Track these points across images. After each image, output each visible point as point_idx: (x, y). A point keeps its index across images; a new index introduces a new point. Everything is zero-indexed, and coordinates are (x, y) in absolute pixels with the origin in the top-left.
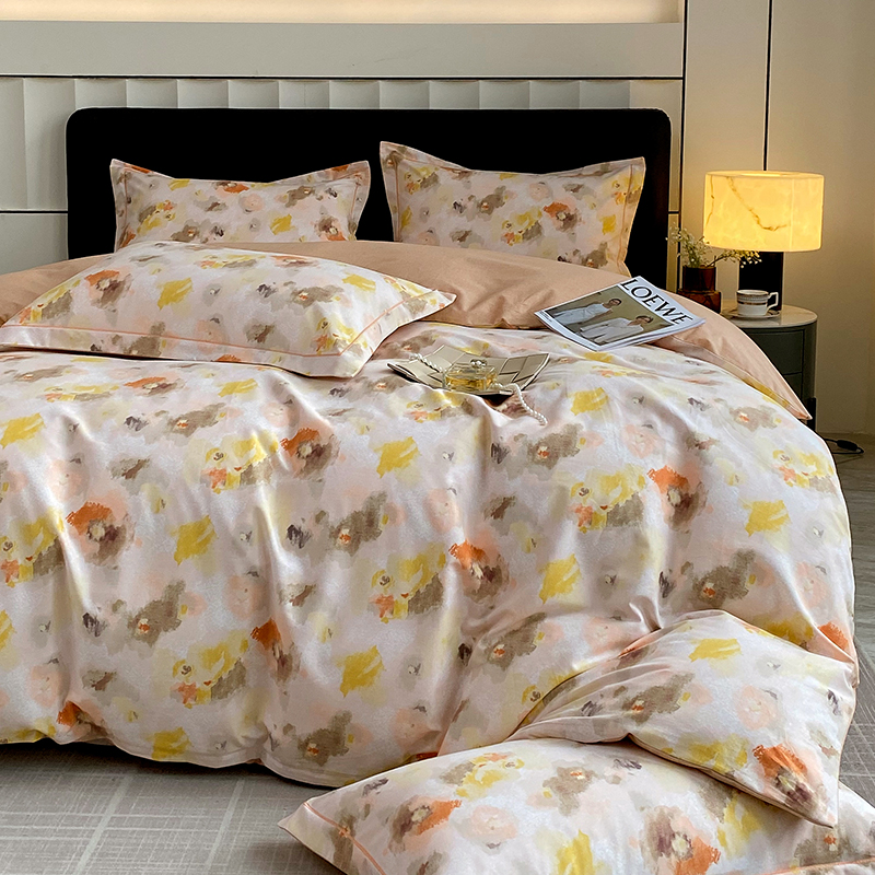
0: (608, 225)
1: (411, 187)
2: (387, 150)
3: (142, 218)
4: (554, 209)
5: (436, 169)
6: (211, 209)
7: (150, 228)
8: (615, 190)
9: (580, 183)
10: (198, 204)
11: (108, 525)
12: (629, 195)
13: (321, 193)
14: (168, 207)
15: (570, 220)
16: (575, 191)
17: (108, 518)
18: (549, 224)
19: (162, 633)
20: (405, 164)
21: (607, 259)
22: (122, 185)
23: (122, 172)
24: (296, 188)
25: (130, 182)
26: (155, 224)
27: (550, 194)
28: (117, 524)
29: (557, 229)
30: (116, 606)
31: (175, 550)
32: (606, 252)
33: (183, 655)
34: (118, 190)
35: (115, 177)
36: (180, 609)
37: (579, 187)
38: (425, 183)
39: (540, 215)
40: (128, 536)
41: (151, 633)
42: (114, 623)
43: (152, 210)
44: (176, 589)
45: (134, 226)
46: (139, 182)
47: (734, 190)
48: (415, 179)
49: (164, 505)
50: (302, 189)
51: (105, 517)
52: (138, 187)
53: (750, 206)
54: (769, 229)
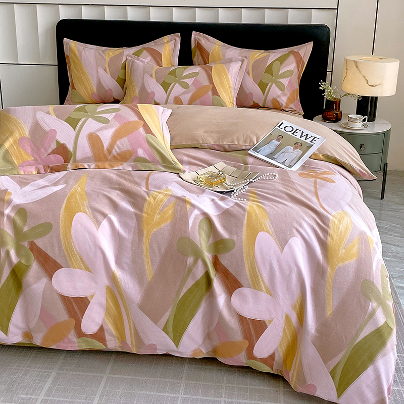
47: (357, 67)
53: (364, 75)
54: (372, 86)
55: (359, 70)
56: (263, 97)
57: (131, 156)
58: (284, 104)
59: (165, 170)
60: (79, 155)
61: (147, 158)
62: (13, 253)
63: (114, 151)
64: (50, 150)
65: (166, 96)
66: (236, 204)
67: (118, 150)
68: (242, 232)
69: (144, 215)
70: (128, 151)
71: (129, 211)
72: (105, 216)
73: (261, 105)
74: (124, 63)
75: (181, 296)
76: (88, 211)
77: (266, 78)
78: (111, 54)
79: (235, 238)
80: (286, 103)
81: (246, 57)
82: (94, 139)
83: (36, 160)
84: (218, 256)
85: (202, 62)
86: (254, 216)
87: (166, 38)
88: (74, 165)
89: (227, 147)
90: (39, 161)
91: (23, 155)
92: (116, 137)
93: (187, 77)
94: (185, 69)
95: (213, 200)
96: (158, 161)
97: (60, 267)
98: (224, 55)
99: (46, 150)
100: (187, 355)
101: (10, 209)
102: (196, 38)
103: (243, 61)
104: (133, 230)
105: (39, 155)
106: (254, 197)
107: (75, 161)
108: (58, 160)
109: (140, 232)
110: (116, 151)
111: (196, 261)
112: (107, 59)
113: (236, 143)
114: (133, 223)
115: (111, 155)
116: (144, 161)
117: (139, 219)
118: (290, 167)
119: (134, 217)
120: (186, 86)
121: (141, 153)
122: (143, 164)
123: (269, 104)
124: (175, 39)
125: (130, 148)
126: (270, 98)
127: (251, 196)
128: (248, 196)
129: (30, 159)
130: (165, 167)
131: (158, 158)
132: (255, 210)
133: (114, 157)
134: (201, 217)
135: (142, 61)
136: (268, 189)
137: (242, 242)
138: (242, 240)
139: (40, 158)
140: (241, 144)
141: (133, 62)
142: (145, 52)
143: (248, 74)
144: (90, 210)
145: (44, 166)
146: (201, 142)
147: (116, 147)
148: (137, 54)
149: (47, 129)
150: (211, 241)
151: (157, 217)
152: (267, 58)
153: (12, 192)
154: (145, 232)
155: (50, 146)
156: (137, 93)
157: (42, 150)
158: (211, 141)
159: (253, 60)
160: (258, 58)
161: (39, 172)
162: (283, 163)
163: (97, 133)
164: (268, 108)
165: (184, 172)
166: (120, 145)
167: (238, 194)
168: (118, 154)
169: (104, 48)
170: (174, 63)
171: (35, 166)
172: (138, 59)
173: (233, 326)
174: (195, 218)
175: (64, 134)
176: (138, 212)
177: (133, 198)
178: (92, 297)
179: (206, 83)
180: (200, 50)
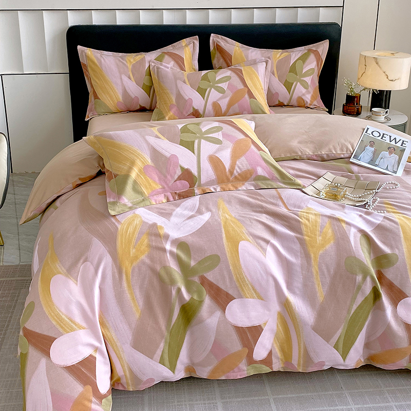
47: (377, 63)
53: (384, 71)
54: (392, 80)
55: (379, 66)
56: (288, 96)
57: (251, 175)
58: (309, 102)
59: (286, 186)
60: (204, 179)
61: (267, 176)
62: (183, 290)
63: (235, 171)
64: (176, 177)
65: (204, 102)
66: (385, 217)
67: (238, 170)
68: (401, 244)
69: (306, 238)
70: (249, 170)
71: (290, 235)
72: (267, 242)
73: (286, 104)
74: (148, 70)
75: (352, 313)
76: (250, 238)
77: (290, 77)
78: (132, 60)
79: (397, 252)
80: (311, 101)
81: (269, 58)
82: (215, 162)
83: (164, 188)
84: (382, 271)
85: (224, 64)
86: (407, 228)
87: (184, 42)
88: (200, 190)
89: (325, 156)
90: (167, 188)
91: (152, 184)
92: (235, 157)
93: (221, 81)
94: (216, 73)
95: (361, 216)
96: (276, 177)
97: (232, 298)
98: (247, 57)
99: (172, 177)
100: (351, 367)
101: (170, 244)
102: (215, 40)
103: (267, 62)
104: (299, 254)
105: (166, 183)
106: (392, 209)
107: (200, 185)
108: (183, 186)
109: (307, 256)
110: (237, 172)
111: (364, 279)
112: (130, 67)
113: (334, 153)
114: (297, 247)
115: (233, 177)
116: (264, 179)
117: (302, 242)
118: (395, 172)
119: (296, 240)
120: (221, 91)
121: (260, 171)
122: (263, 182)
123: (294, 102)
124: (194, 43)
125: (249, 168)
126: (295, 96)
127: (388, 208)
128: (385, 207)
129: (158, 187)
130: (284, 183)
131: (277, 175)
132: (406, 223)
133: (236, 177)
134: (359, 235)
135: (166, 67)
136: (399, 199)
137: (404, 255)
138: (403, 253)
139: (167, 185)
140: (339, 152)
141: (158, 68)
142: (167, 57)
143: (274, 75)
144: (251, 238)
145: (172, 193)
146: (300, 154)
147: (236, 168)
148: (159, 59)
149: (168, 155)
150: (373, 257)
151: (319, 239)
152: (289, 58)
153: (163, 225)
154: (312, 256)
155: (175, 172)
156: (174, 101)
157: (169, 177)
158: (309, 151)
159: (276, 60)
160: (280, 58)
161: (168, 201)
162: (387, 169)
163: (216, 155)
164: (292, 106)
165: (304, 187)
166: (240, 165)
167: (373, 206)
168: (239, 174)
169: (121, 54)
170: (195, 66)
171: (163, 195)
172: (161, 65)
173: (401, 334)
174: (355, 237)
175: (186, 160)
176: (299, 236)
177: (285, 221)
178: (265, 324)
179: (241, 86)
180: (220, 53)
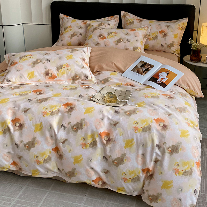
0: (176, 36)
1: (127, 24)
2: (123, 13)
3: (65, 29)
4: (161, 32)
5: (134, 19)
6: (80, 28)
7: (66, 32)
8: (179, 27)
9: (169, 25)
10: (77, 27)
11: (20, 123)
12: (183, 28)
13: (106, 24)
14: (71, 27)
15: (165, 35)
16: (168, 27)
17: (20, 121)
18: (160, 36)
19: (31, 148)
20: (127, 18)
21: (174, 45)
22: (62, 20)
23: (62, 17)
24: (100, 23)
25: (63, 19)
26: (67, 31)
27: (161, 28)
28: (22, 123)
29: (162, 37)
30: (22, 142)
31: (34, 130)
32: (174, 44)
33: (36, 154)
34: (61, 21)
35: (60, 18)
36: (35, 143)
37: (169, 26)
38: (131, 23)
39: (158, 33)
40: (24, 126)
41: (29, 148)
42: (21, 145)
43: (67, 28)
44: (34, 139)
45: (63, 31)
46: (65, 20)
48: (129, 22)
49: (32, 119)
50: (101, 23)
51: (19, 121)
52: (65, 21)
